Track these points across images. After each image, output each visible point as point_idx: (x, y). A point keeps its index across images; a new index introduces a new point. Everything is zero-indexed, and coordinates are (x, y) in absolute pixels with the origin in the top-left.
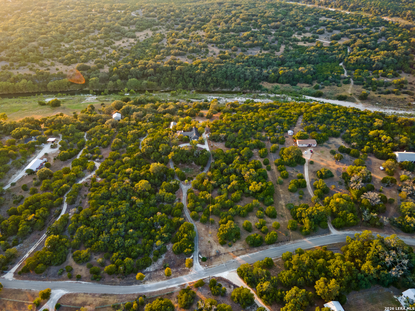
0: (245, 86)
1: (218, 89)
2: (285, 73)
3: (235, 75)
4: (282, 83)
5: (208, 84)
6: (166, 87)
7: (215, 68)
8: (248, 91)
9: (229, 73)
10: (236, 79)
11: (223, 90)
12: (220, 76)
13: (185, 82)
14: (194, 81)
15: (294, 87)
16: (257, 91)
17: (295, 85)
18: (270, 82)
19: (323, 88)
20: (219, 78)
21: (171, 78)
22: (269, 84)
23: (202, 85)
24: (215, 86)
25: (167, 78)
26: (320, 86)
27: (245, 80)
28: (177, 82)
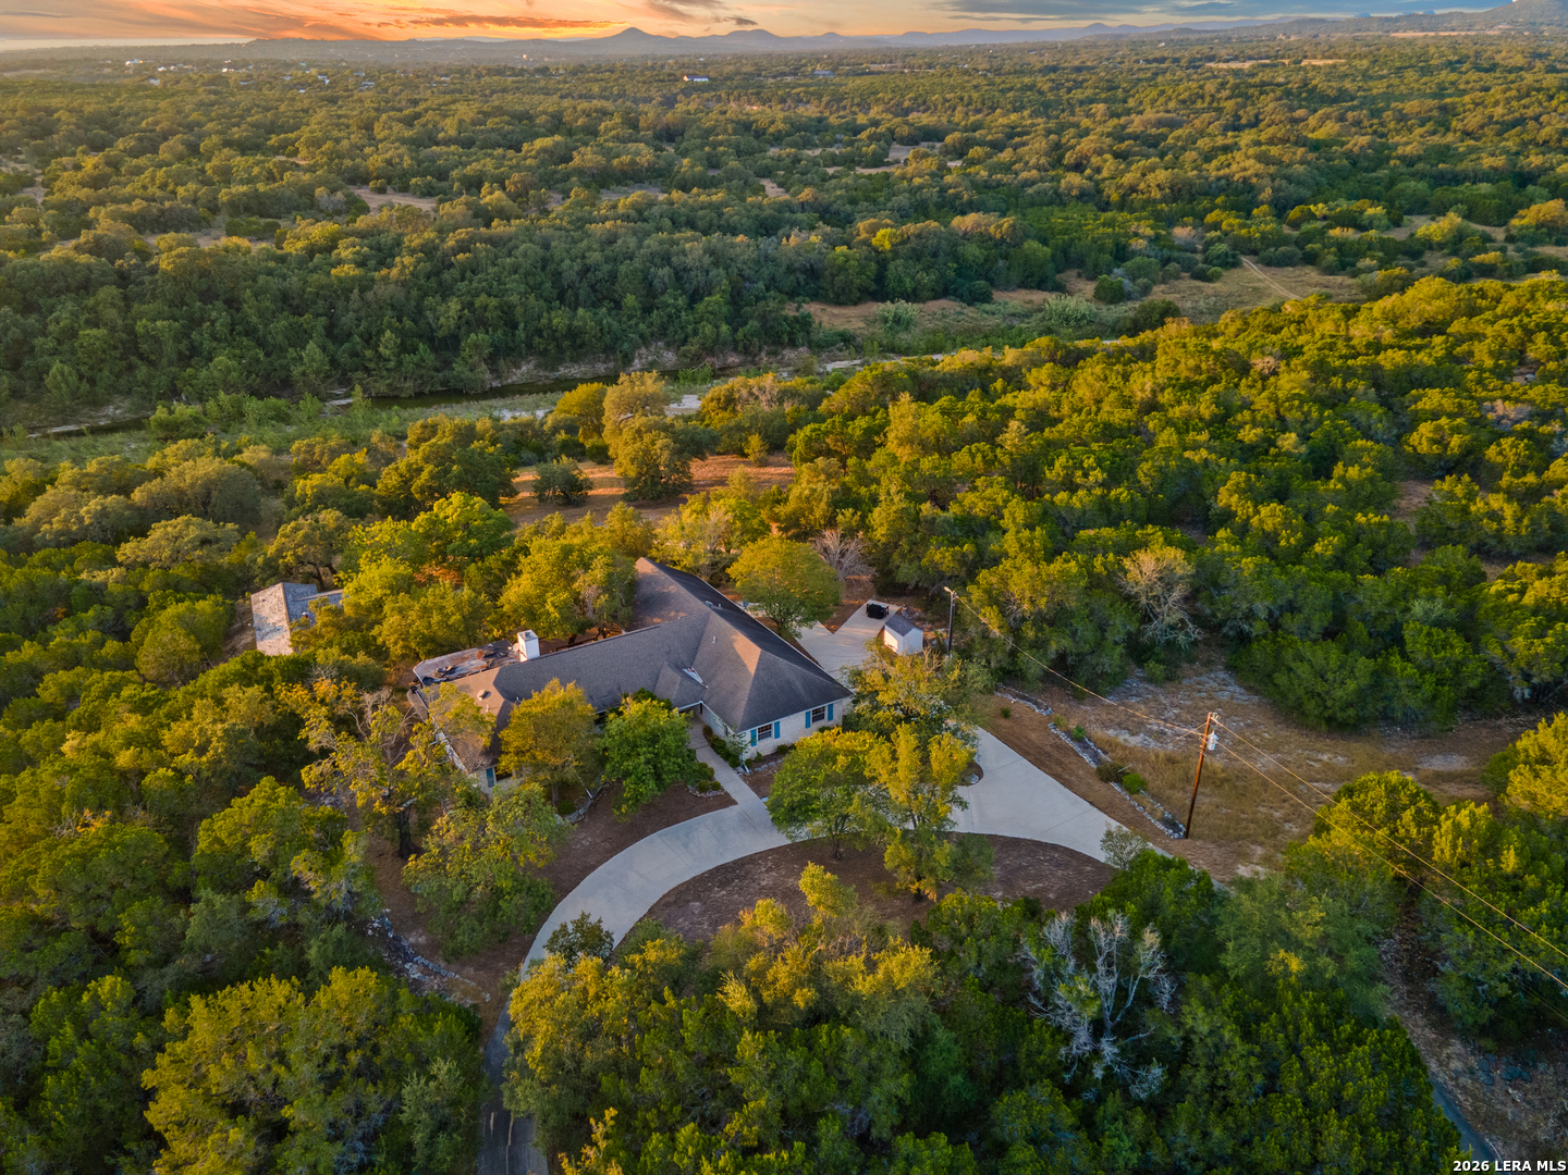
0: (708, 329)
1: (524, 371)
2: (904, 242)
3: (613, 276)
4: (913, 296)
5: (447, 345)
6: (96, 403)
7: (463, 247)
8: (733, 359)
9: (570, 269)
10: (630, 300)
11: (562, 371)
12: (513, 284)
13: (261, 344)
14: (334, 333)
15: (987, 307)
16: (789, 354)
17: (987, 298)
18: (841, 298)
19: (1146, 290)
20: (514, 298)
21: (130, 331)
22: (836, 311)
23: (404, 348)
24: (500, 354)
25: (89, 334)
26: (1128, 284)
27: (695, 297)
28: (193, 355)
